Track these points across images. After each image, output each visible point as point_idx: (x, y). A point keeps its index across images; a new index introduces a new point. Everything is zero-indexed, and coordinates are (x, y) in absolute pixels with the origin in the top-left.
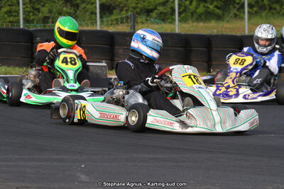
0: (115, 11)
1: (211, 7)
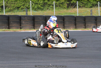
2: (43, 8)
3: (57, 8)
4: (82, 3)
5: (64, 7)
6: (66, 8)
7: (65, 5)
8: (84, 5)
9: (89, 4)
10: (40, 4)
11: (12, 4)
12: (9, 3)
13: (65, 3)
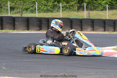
0: (15, 9)
1: (49, 8)
2: (53, 10)
3: (67, 10)
4: (93, 5)
5: (75, 9)
6: (76, 11)
7: (76, 7)
8: (95, 8)
9: (100, 7)
10: (49, 6)
11: (21, 5)
12: (18, 4)
13: (75, 5)
